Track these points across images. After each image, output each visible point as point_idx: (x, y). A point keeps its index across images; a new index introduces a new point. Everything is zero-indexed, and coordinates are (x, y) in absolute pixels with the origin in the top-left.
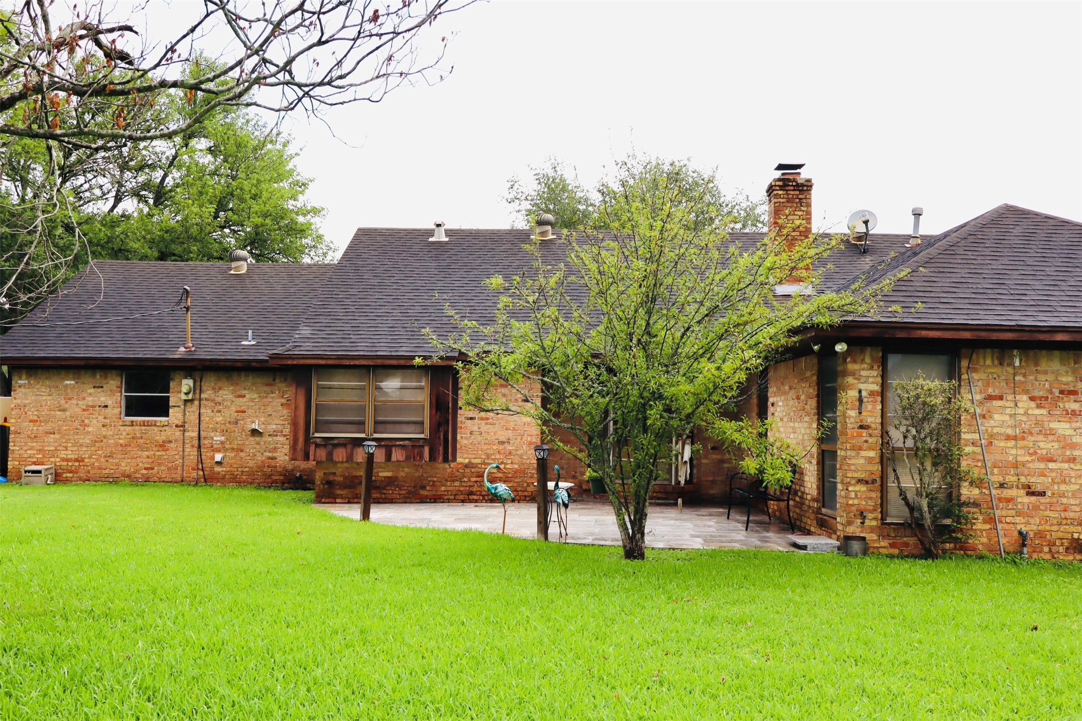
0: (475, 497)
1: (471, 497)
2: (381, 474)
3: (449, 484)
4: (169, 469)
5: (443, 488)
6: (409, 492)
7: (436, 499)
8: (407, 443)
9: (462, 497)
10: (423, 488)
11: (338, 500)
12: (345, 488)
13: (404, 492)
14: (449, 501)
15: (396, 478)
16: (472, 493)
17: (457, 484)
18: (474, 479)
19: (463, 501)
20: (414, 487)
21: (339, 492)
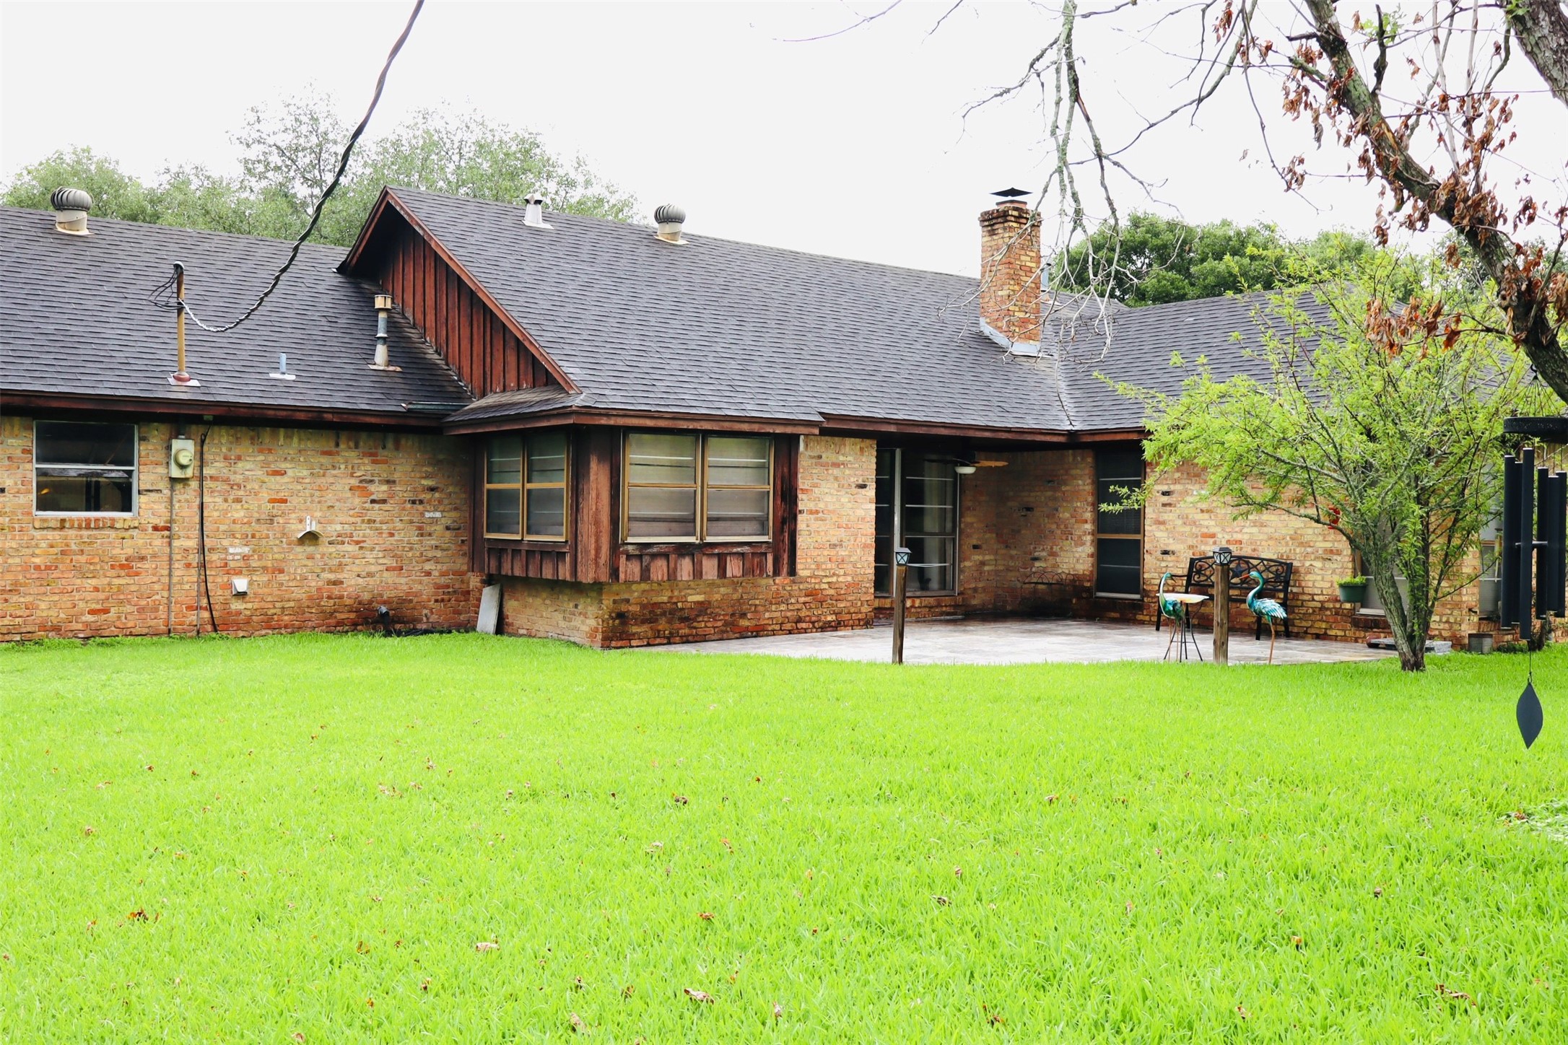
0: (804, 625)
1: (800, 625)
2: (690, 599)
3: (774, 607)
4: (141, 610)
5: (767, 615)
6: (726, 624)
7: (758, 632)
8: (746, 549)
9: (788, 626)
10: (743, 615)
11: (634, 643)
12: (643, 622)
13: (719, 624)
14: (774, 633)
15: (709, 602)
16: (799, 620)
17: (783, 607)
18: (802, 600)
19: (790, 632)
20: (733, 615)
21: (635, 629)
